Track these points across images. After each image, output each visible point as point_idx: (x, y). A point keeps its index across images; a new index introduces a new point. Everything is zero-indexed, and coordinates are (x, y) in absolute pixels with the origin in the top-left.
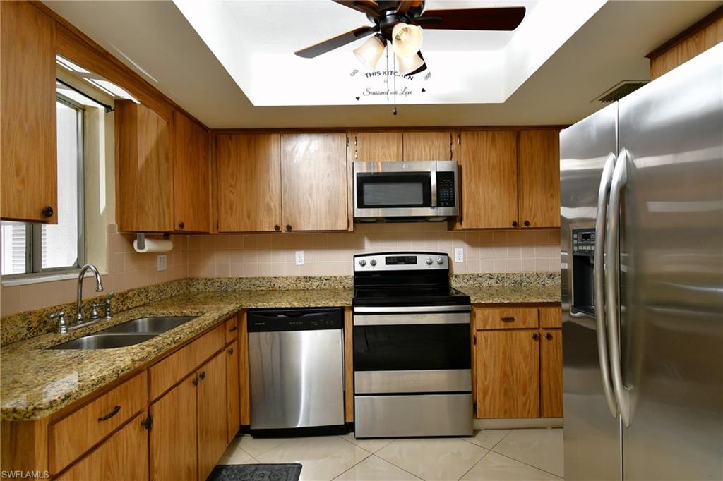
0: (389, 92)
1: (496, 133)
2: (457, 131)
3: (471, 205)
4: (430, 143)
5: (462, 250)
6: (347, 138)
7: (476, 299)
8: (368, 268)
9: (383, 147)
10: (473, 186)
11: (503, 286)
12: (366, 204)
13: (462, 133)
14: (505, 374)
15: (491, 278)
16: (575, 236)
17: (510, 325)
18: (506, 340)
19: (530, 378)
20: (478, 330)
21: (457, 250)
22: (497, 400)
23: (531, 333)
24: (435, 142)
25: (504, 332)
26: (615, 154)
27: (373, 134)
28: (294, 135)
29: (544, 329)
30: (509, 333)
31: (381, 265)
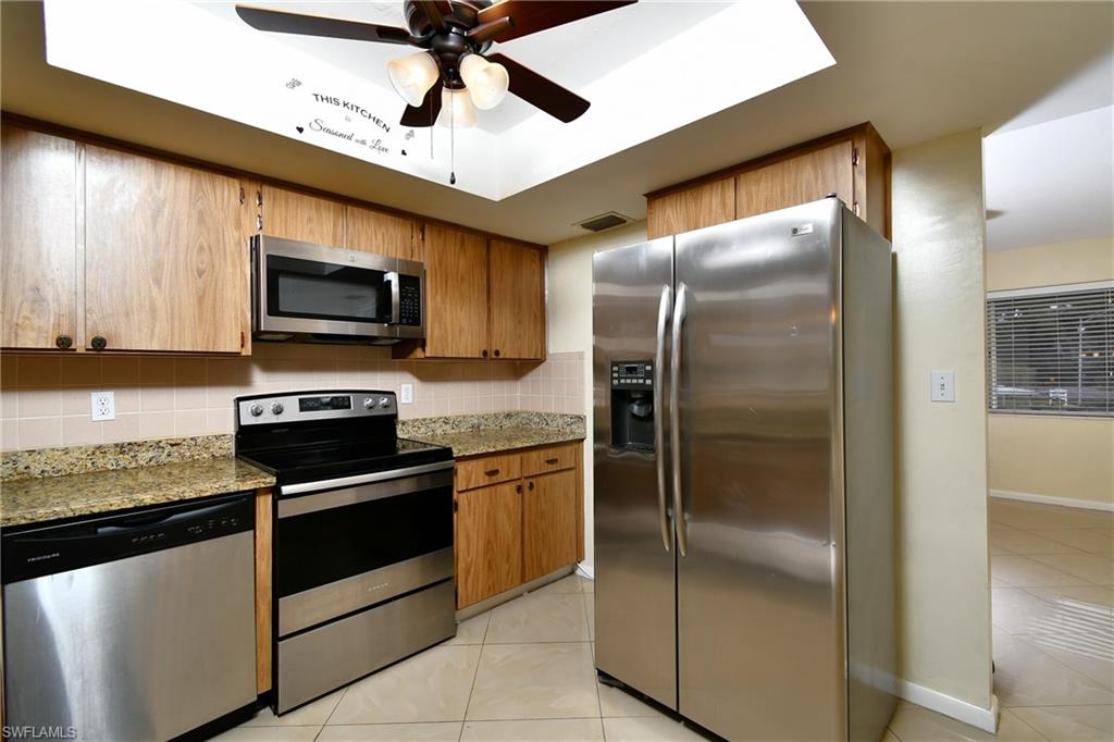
0: (354, 138)
1: (466, 235)
2: (421, 223)
3: (437, 325)
4: (384, 230)
5: (410, 386)
6: (242, 189)
7: (460, 451)
8: (268, 418)
9: (310, 220)
10: (439, 298)
11: (460, 433)
12: (281, 309)
13: (426, 226)
14: (489, 542)
15: (446, 423)
16: (615, 368)
17: (495, 479)
18: (490, 499)
19: (513, 541)
20: (460, 492)
21: (403, 386)
22: (481, 576)
23: (514, 485)
24: (391, 230)
25: (488, 489)
26: (669, 285)
27: (292, 195)
28: (110, 151)
29: (526, 478)
30: (493, 488)
31: (292, 413)
